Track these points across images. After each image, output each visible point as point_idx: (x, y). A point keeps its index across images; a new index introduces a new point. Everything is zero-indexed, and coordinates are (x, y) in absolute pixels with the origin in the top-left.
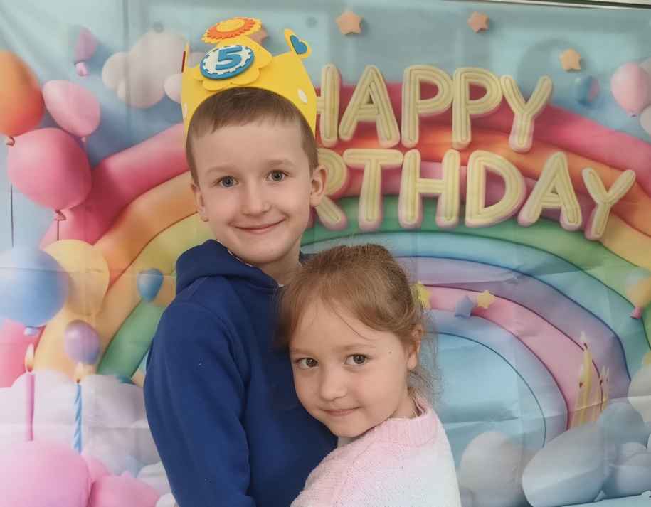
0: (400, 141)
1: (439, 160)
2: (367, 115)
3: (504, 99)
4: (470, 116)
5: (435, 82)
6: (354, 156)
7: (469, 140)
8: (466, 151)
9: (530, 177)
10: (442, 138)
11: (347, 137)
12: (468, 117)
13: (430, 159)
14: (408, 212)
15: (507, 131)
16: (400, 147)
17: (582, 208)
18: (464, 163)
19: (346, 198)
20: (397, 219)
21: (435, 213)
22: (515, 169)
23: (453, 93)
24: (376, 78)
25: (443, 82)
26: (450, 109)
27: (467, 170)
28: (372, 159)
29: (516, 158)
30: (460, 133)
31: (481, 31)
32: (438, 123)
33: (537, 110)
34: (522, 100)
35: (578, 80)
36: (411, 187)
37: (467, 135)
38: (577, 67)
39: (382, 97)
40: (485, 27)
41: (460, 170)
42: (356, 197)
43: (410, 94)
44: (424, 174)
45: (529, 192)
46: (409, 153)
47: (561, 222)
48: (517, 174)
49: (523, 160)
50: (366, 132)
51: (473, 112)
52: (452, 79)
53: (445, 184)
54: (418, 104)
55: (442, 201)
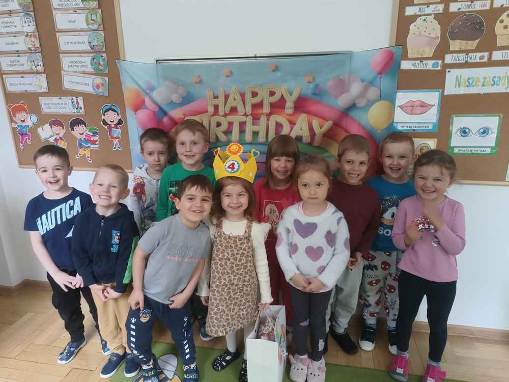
0: (245, 113)
1: (259, 119)
2: (234, 104)
3: (282, 95)
4: (270, 103)
5: (257, 91)
6: (230, 118)
7: (269, 111)
8: (269, 115)
9: (292, 124)
10: (259, 111)
11: (227, 112)
13: (256, 118)
14: (248, 137)
15: (283, 108)
16: (246, 115)
17: (310, 135)
18: (268, 120)
19: (228, 132)
20: (245, 140)
21: (257, 138)
22: (287, 121)
23: (263, 95)
24: (236, 91)
25: (260, 91)
26: (262, 101)
27: (269, 122)
28: (236, 119)
29: (287, 117)
30: (266, 109)
31: (274, 70)
32: (258, 106)
33: (295, 99)
34: (289, 96)
35: (312, 86)
36: (249, 128)
38: (312, 81)
39: (238, 98)
41: (267, 122)
42: (231, 132)
43: (248, 96)
44: (254, 124)
45: (292, 129)
46: (248, 117)
47: (303, 140)
48: (288, 123)
49: (290, 118)
50: (234, 110)
51: (271, 101)
52: (263, 90)
53: (261, 128)
54: (251, 100)
55: (260, 133)
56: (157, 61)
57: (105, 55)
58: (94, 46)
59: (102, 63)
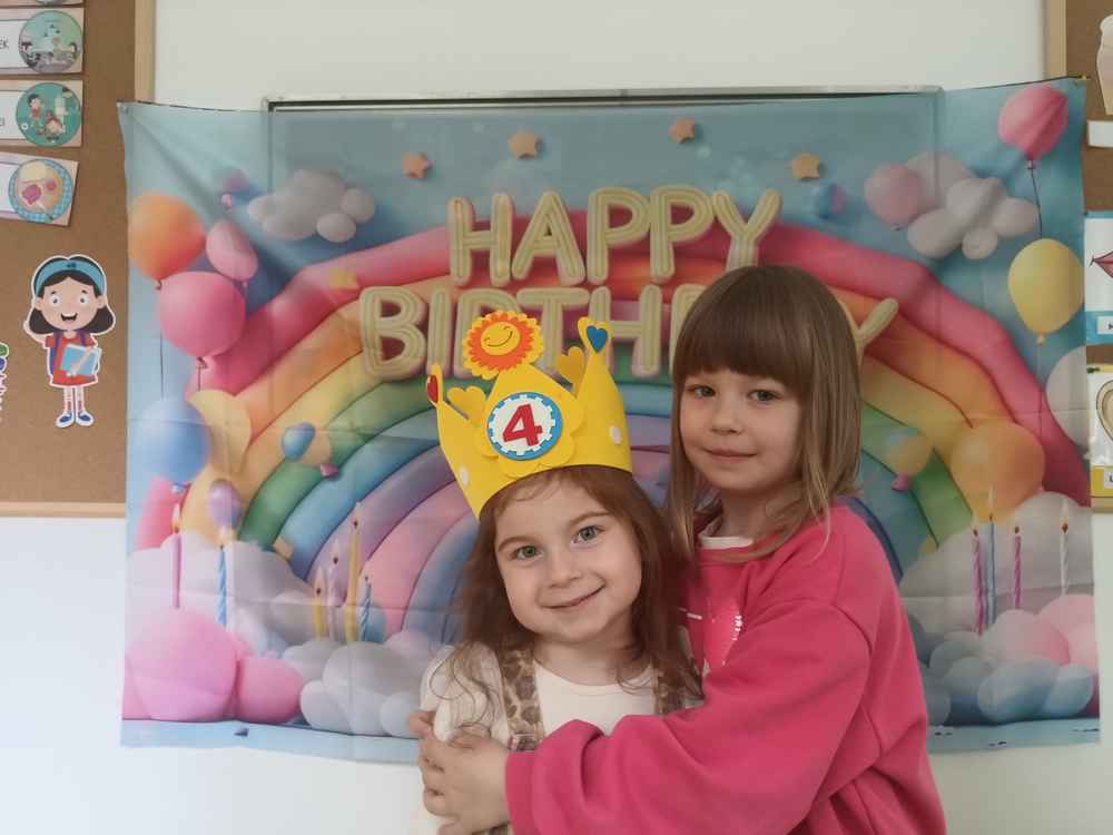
0: (586, 279)
1: (635, 298)
2: (546, 247)
3: (716, 219)
4: (674, 244)
5: (628, 205)
6: (532, 296)
7: (672, 271)
8: (669, 286)
10: (635, 271)
11: (520, 275)
12: (671, 246)
13: (623, 297)
15: (720, 259)
16: (586, 285)
18: (667, 300)
21: (630, 362)
23: (650, 219)
24: (555, 205)
25: (639, 205)
26: (647, 239)
27: (670, 309)
28: (553, 298)
30: (661, 263)
31: (686, 141)
32: (633, 254)
33: (760, 232)
34: (741, 221)
35: (816, 190)
37: (670, 266)
38: (815, 174)
39: (563, 228)
40: (691, 136)
41: (662, 308)
43: (597, 222)
44: (616, 315)
46: (594, 293)
50: (544, 269)
51: (676, 239)
52: (649, 200)
53: (642, 327)
54: (607, 234)
55: (639, 347)
56: (272, 105)
57: (76, 87)
58: (39, 55)
59: (60, 111)
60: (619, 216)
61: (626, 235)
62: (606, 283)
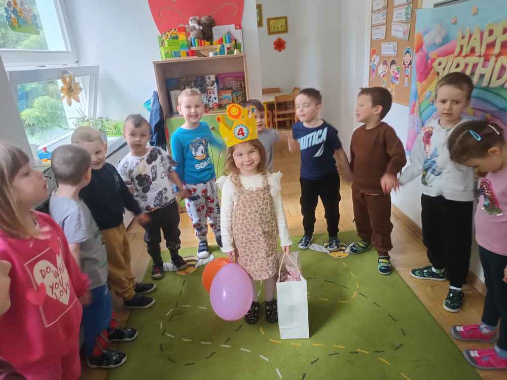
0: (480, 54)
1: (489, 60)
2: (474, 45)
5: (493, 28)
6: (468, 59)
7: (499, 52)
8: (498, 56)
10: (491, 52)
11: (468, 53)
12: (501, 43)
13: (487, 60)
16: (480, 56)
18: (496, 62)
21: (482, 82)
23: (498, 33)
24: (478, 30)
26: (496, 40)
28: (472, 60)
30: (497, 50)
32: (491, 45)
36: (479, 70)
39: (478, 37)
41: (494, 64)
43: (486, 35)
44: (484, 66)
46: (482, 58)
50: (473, 51)
51: (503, 40)
52: (498, 26)
53: (488, 70)
54: (487, 39)
55: (485, 77)
56: (435, 6)
59: (409, 12)
60: (491, 33)
61: (492, 39)
62: (485, 55)
